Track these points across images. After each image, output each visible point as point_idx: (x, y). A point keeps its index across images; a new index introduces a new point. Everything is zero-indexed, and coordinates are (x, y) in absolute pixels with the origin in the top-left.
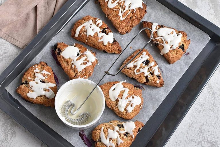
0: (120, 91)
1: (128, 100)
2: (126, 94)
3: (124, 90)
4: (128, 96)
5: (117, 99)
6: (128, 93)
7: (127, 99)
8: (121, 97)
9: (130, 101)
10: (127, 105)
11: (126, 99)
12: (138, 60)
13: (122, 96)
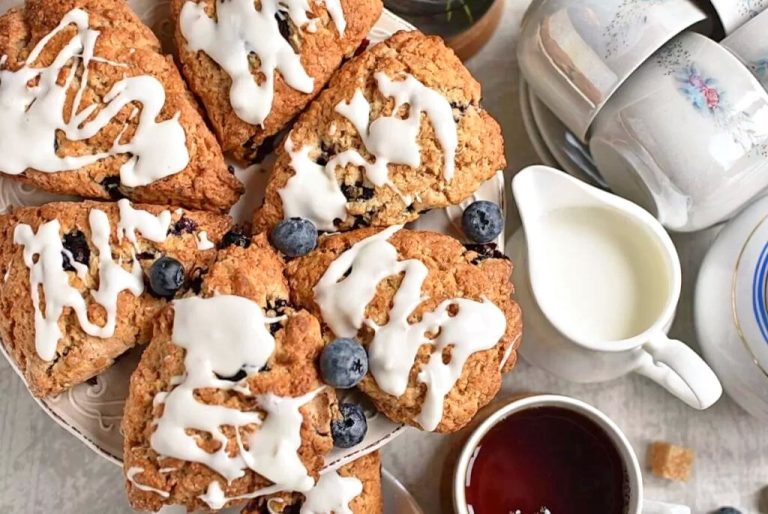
0: (375, 282)
1: (421, 328)
2: (410, 297)
3: (403, 273)
4: (424, 304)
5: (364, 326)
6: (425, 287)
7: (420, 319)
8: (382, 317)
9: (436, 331)
10: (422, 358)
11: (411, 323)
12: (41, 285)
13: (391, 306)
